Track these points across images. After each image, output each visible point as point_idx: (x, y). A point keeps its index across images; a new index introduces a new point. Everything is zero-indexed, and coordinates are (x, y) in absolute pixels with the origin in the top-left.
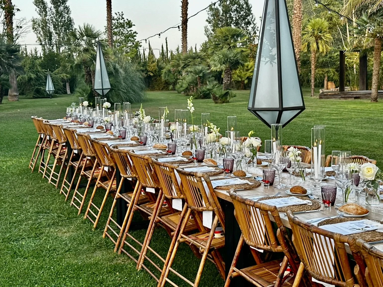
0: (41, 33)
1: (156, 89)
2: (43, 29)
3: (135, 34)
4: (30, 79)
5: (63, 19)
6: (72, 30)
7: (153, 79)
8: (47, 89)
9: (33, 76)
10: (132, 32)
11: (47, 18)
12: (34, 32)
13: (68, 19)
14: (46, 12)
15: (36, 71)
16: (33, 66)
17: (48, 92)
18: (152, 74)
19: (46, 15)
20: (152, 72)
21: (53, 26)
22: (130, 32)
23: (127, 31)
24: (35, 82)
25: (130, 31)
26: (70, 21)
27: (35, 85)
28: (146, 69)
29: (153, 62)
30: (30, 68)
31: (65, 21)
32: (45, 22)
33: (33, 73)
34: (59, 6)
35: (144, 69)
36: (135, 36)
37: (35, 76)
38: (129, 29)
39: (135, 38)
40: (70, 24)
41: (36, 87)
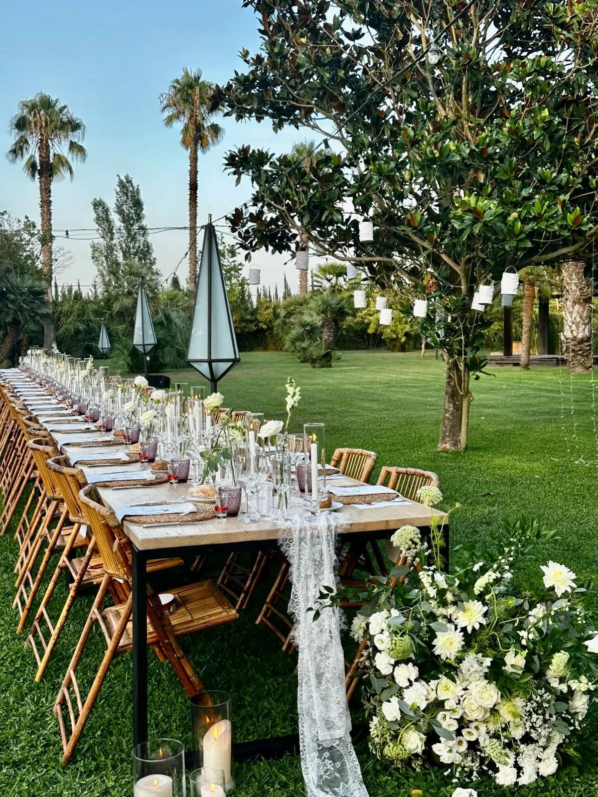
0: (105, 265)
1: (272, 349)
2: (106, 257)
3: (240, 267)
4: (77, 331)
5: (137, 245)
6: (150, 259)
7: (267, 334)
8: (100, 346)
9: (82, 327)
10: (236, 263)
11: (114, 242)
12: (94, 262)
13: (144, 245)
14: (112, 234)
15: (88, 321)
16: (82, 313)
17: (101, 350)
18: (265, 327)
19: (112, 239)
20: (265, 324)
21: (121, 254)
22: (233, 264)
23: (228, 261)
24: (85, 335)
25: (234, 261)
26: (148, 247)
27: (84, 340)
28: (256, 319)
29: (268, 308)
30: (79, 316)
31: (139, 247)
32: (110, 248)
33: (83, 322)
34: (132, 225)
35: (253, 318)
36: (240, 269)
37: (85, 327)
38: (231, 260)
39: (240, 272)
40: (147, 251)
41: (86, 343)
